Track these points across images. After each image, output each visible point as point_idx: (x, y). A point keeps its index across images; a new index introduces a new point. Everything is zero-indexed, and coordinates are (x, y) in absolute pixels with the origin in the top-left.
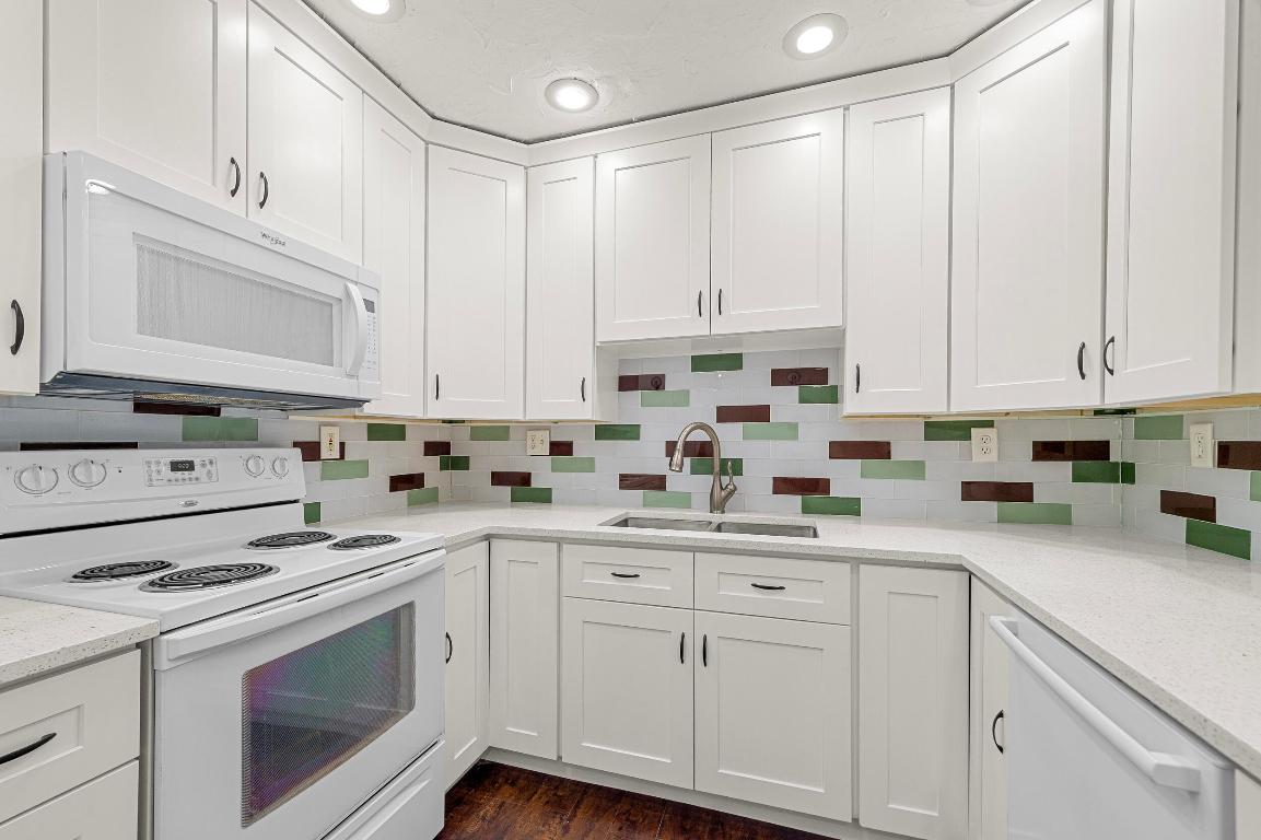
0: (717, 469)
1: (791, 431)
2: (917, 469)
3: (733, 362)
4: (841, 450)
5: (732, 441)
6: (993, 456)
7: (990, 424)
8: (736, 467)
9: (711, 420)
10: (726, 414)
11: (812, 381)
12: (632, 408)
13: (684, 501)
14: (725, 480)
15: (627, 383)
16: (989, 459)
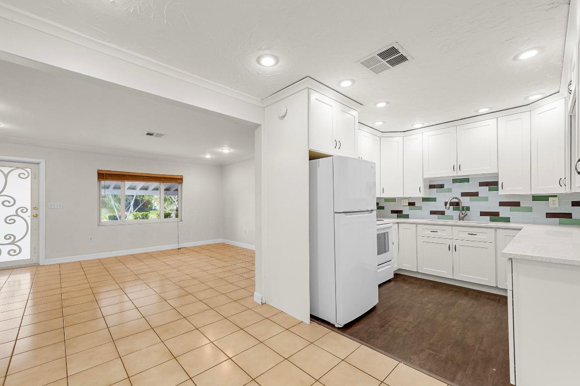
0: (461, 209)
1: (486, 199)
2: (530, 209)
3: (467, 180)
4: (502, 204)
5: (465, 201)
6: (557, 206)
7: (556, 196)
8: (468, 209)
9: (459, 196)
10: (464, 194)
11: (493, 185)
12: (434, 193)
13: (451, 218)
14: (464, 212)
15: (431, 187)
16: (554, 206)
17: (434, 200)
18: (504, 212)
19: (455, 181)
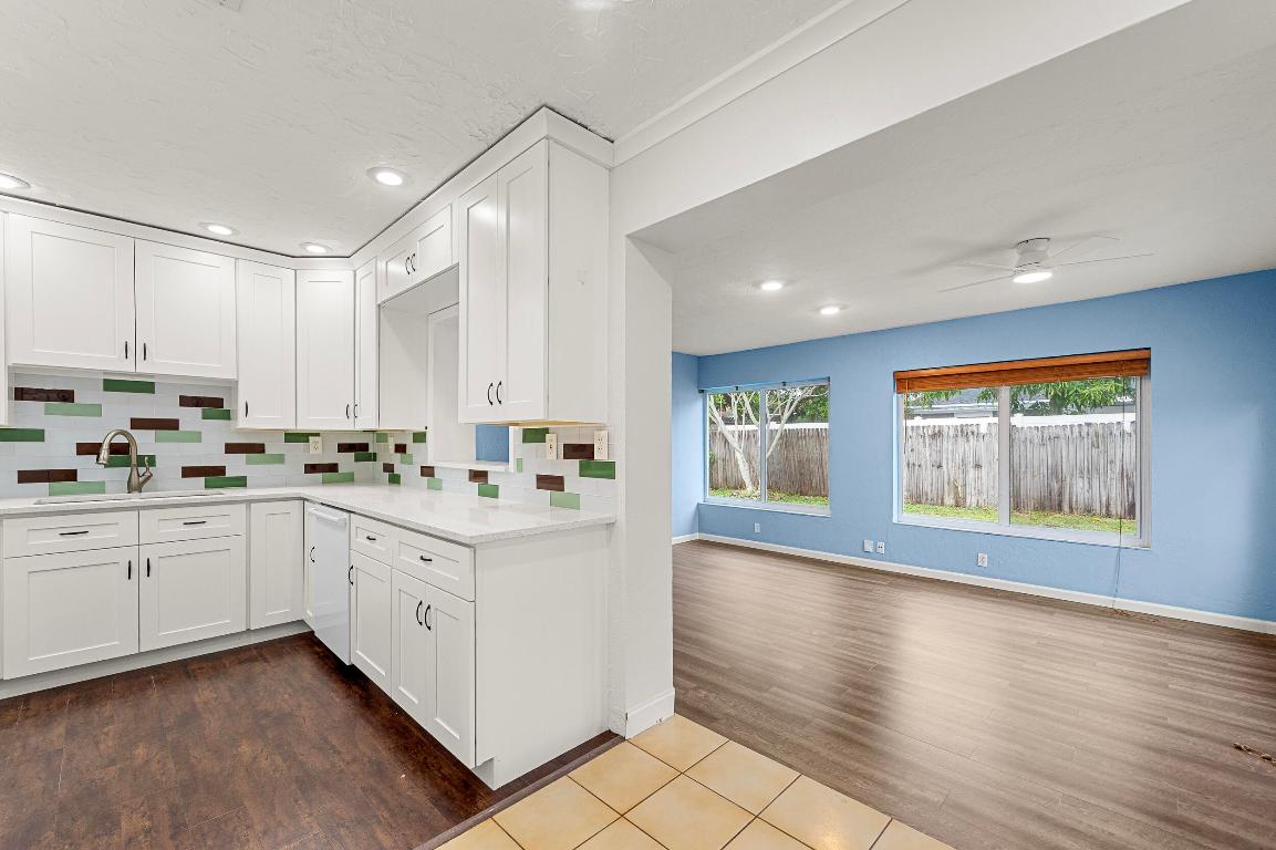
0: (134, 461)
1: (196, 437)
2: (280, 459)
3: (148, 387)
4: (231, 449)
5: (145, 442)
6: (320, 451)
7: (317, 435)
8: (152, 461)
9: (127, 427)
10: (137, 424)
11: (212, 406)
12: (33, 414)
13: (100, 488)
14: (142, 470)
16: (318, 452)
17: (37, 436)
18: (236, 465)
19: (111, 385)
